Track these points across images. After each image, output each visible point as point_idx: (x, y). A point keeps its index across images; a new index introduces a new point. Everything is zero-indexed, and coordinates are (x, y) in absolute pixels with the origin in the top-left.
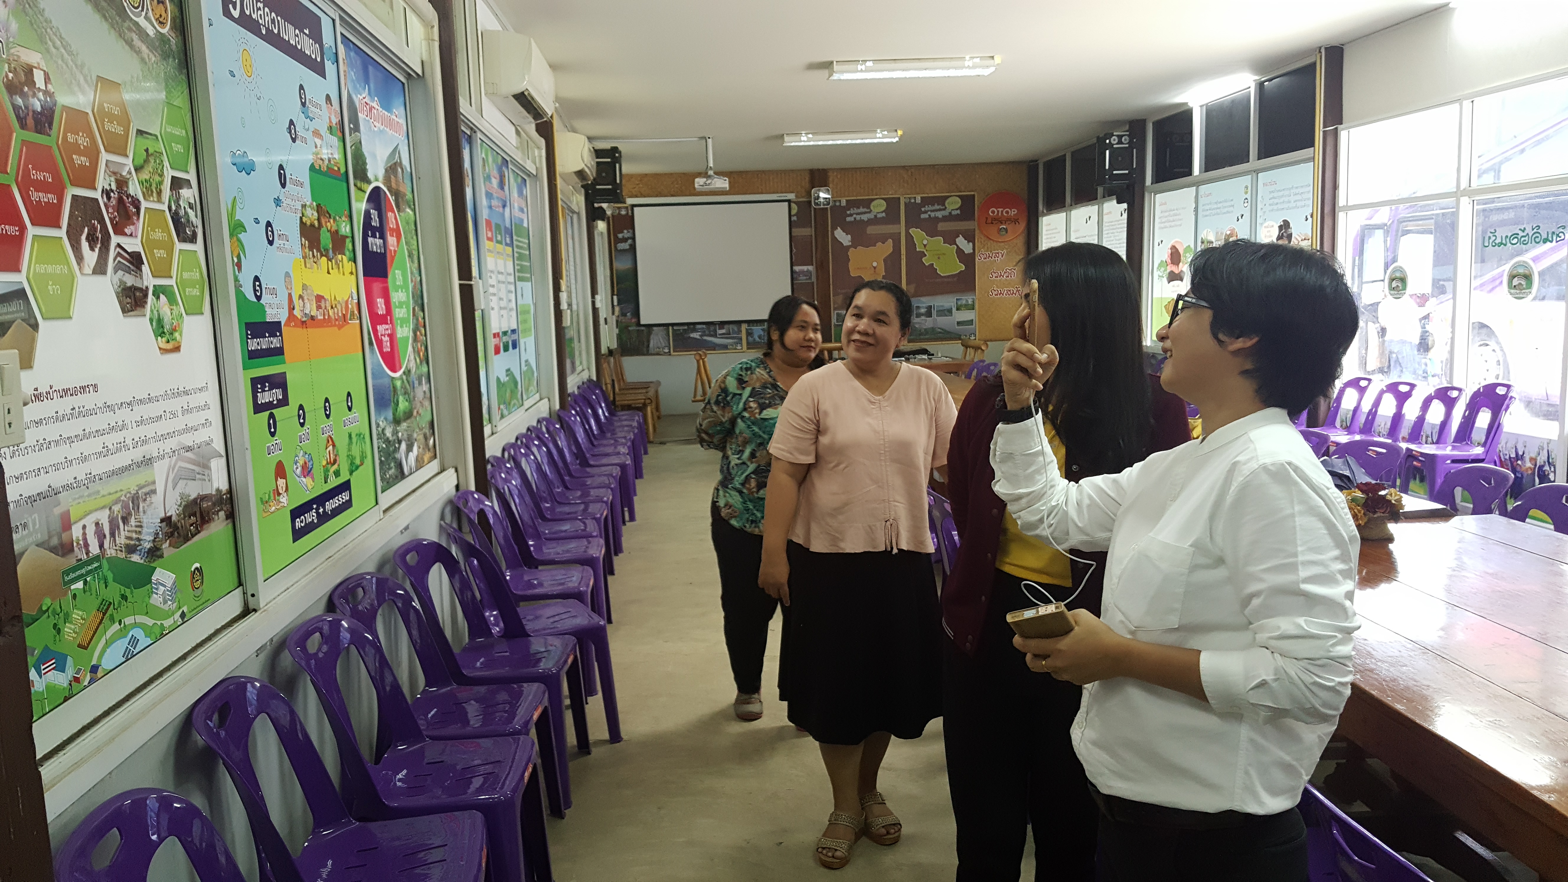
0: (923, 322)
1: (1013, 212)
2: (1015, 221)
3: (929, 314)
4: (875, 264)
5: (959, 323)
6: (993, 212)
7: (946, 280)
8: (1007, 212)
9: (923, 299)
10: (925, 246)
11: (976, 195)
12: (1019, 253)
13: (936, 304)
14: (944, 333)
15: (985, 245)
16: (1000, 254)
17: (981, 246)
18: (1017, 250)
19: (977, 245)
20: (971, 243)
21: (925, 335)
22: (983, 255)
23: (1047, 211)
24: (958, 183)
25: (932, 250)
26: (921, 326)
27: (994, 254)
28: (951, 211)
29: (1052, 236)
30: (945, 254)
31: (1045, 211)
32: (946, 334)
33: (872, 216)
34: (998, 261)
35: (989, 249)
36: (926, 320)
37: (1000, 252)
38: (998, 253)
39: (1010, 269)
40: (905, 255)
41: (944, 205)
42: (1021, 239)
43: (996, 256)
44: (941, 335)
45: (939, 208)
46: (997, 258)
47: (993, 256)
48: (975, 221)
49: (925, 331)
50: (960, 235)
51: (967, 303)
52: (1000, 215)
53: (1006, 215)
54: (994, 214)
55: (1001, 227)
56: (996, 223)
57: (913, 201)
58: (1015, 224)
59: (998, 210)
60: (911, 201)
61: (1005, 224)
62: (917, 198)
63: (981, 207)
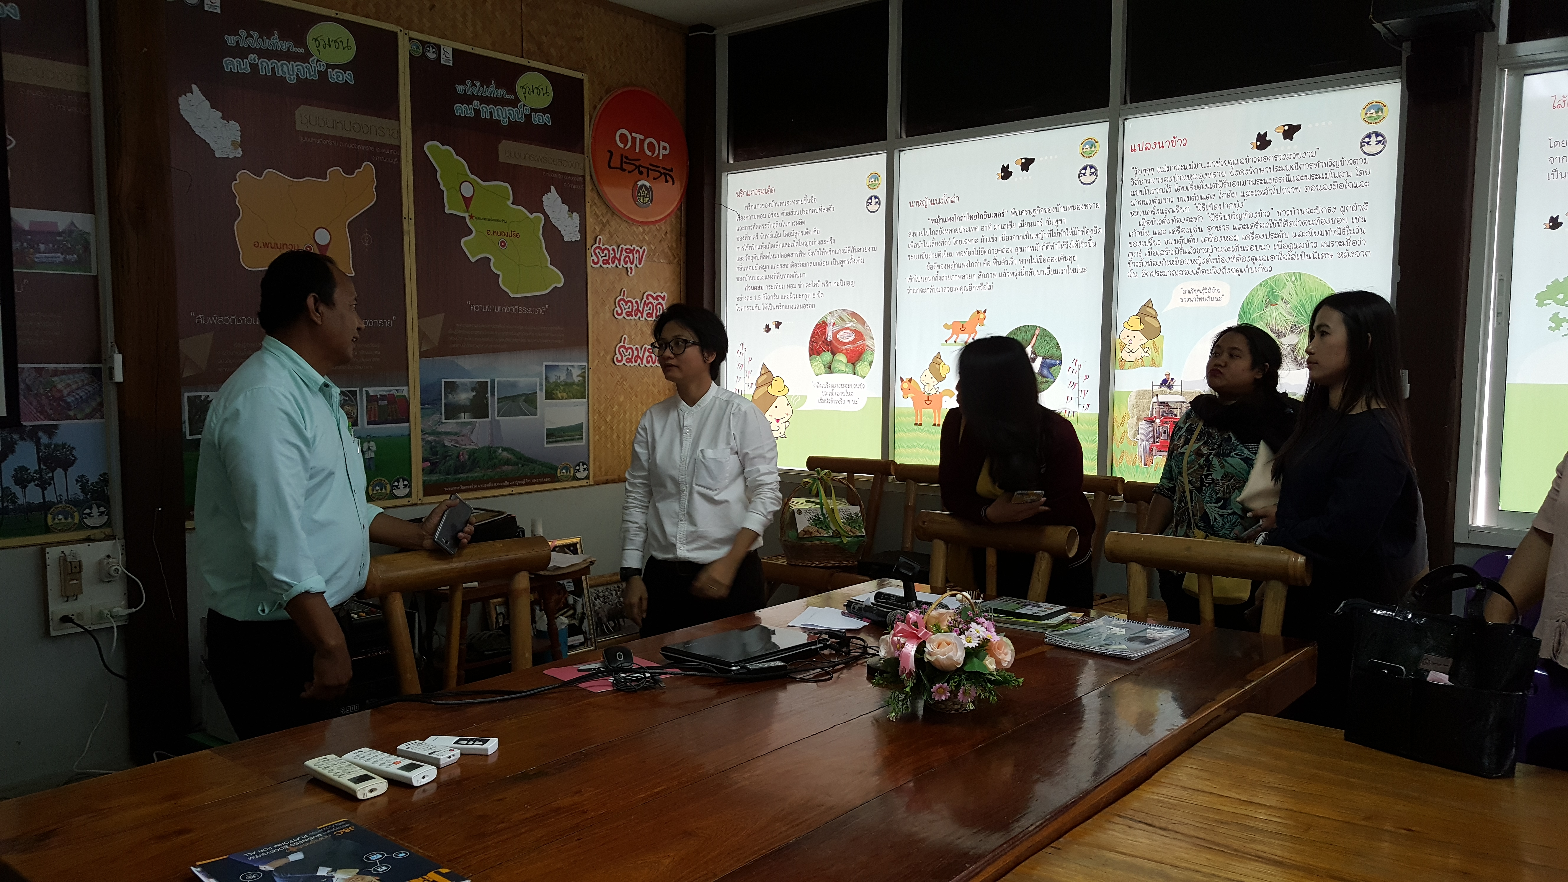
0: (466, 430)
1: (663, 149)
2: (666, 175)
3: (479, 408)
5: (553, 435)
6: (623, 138)
7: (522, 310)
8: (651, 147)
9: (467, 362)
10: (467, 201)
11: (582, 81)
12: (671, 258)
13: (498, 379)
14: (517, 464)
15: (604, 225)
16: (635, 256)
17: (597, 227)
18: (667, 250)
19: (590, 221)
20: (576, 216)
21: (470, 470)
22: (601, 252)
23: (734, 161)
24: (544, 37)
25: (485, 219)
26: (461, 442)
27: (624, 252)
28: (530, 114)
29: (759, 221)
30: (518, 236)
31: (731, 161)
32: (523, 466)
33: (310, 74)
34: (631, 274)
35: (612, 236)
36: (473, 425)
37: (636, 248)
38: (632, 251)
39: (655, 296)
40: (413, 222)
41: (512, 90)
42: (674, 222)
43: (627, 259)
44: (510, 468)
45: (499, 96)
46: (629, 265)
47: (623, 257)
48: (583, 153)
49: (469, 458)
50: (552, 187)
51: (569, 381)
52: (637, 151)
53: (650, 154)
54: (625, 147)
55: (640, 183)
56: (629, 172)
57: (431, 55)
58: (667, 181)
59: (632, 137)
60: (428, 54)
61: (648, 176)
62: (442, 47)
63: (597, 119)
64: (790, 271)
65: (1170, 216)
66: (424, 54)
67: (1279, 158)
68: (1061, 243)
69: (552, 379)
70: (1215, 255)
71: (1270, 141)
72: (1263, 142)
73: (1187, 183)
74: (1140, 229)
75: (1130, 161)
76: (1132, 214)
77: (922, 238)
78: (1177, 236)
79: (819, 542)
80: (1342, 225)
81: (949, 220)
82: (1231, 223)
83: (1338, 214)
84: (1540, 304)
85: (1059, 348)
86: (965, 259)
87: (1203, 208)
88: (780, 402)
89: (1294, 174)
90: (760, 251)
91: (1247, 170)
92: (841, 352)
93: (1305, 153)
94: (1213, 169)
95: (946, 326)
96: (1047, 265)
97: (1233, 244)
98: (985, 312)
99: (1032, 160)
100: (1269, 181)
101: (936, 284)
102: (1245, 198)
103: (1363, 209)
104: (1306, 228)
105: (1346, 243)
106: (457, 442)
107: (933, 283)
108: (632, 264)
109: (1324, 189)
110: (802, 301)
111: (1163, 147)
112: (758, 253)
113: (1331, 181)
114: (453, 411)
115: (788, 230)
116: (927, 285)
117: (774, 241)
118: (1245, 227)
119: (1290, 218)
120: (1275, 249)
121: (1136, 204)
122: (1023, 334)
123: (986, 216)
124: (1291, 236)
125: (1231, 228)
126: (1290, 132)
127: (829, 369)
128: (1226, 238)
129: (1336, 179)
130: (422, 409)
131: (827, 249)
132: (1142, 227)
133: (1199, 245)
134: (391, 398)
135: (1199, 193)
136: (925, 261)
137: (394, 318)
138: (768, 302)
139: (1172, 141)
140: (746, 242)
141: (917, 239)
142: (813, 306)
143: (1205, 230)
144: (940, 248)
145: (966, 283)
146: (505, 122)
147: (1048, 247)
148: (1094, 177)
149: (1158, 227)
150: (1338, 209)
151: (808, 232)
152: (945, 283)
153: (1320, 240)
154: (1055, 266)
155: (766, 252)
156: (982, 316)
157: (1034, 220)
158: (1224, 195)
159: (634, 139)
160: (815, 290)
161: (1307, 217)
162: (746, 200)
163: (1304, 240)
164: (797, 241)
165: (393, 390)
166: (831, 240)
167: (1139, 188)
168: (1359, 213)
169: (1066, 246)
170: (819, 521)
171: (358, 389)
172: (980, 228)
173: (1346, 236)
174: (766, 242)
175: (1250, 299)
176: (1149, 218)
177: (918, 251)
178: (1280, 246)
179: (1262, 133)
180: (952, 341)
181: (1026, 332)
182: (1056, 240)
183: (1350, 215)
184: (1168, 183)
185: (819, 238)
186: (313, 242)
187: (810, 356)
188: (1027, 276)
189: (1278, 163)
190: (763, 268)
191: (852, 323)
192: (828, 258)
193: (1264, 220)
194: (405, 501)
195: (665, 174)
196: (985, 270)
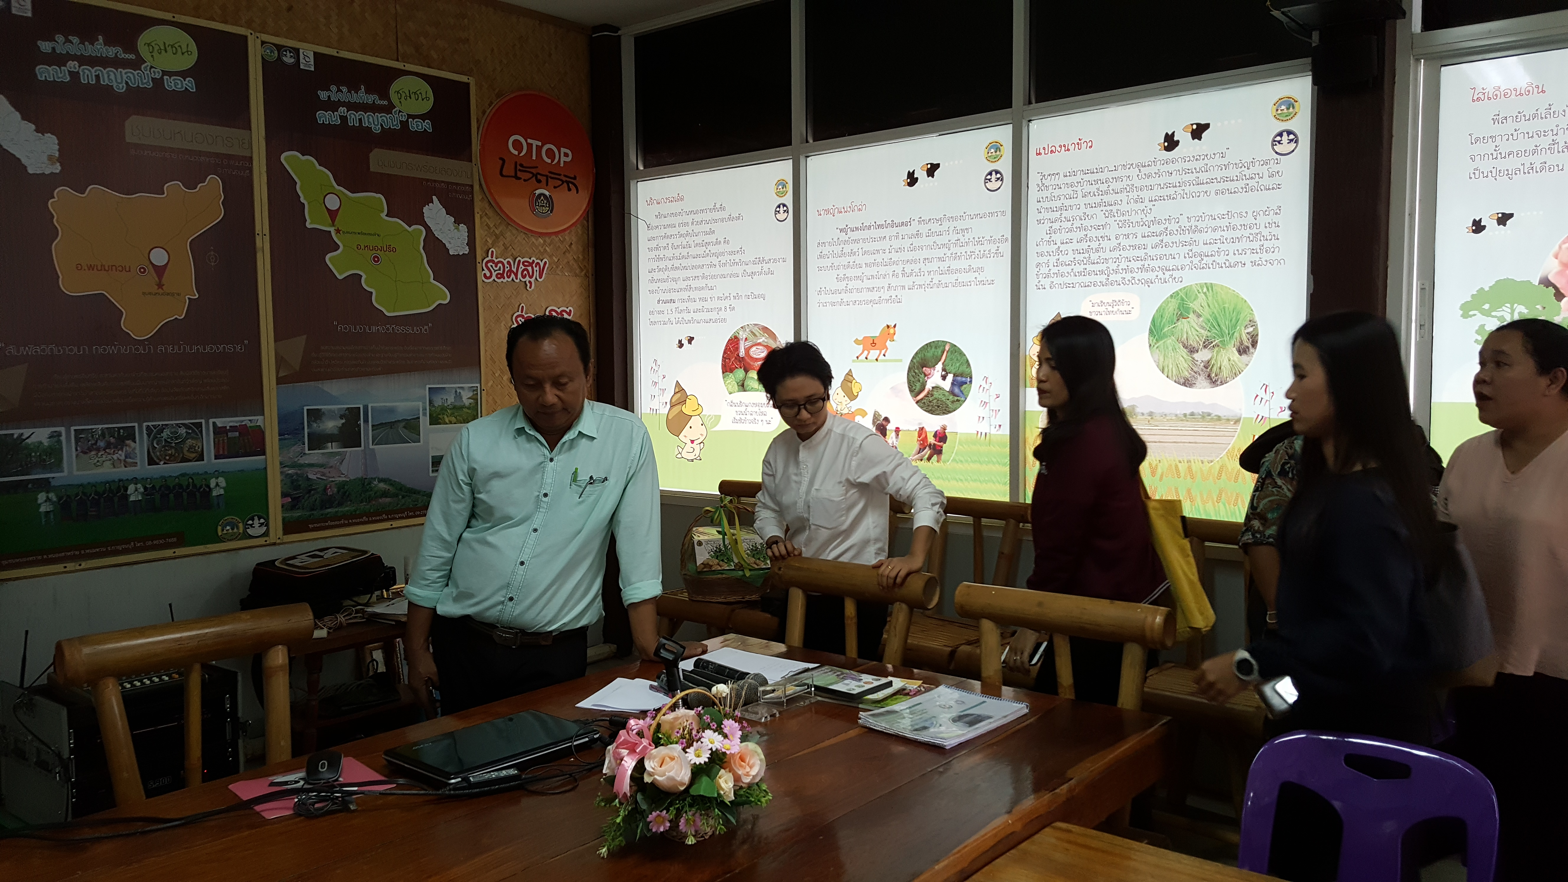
0: (334, 461)
1: (564, 156)
4: (159, 257)
6: (517, 145)
7: (399, 329)
9: (334, 388)
10: (333, 214)
11: (468, 84)
12: (578, 271)
13: (372, 405)
14: (397, 496)
15: (497, 237)
16: (535, 269)
17: (488, 239)
18: (572, 262)
19: (479, 232)
20: (463, 227)
21: (340, 504)
22: (494, 265)
23: (645, 168)
24: (422, 39)
25: (355, 233)
26: (328, 475)
27: (521, 265)
28: (407, 120)
29: (669, 231)
30: (394, 250)
31: (641, 168)
32: (403, 497)
33: (142, 81)
34: (530, 288)
35: (506, 248)
36: (343, 456)
37: (536, 261)
38: (531, 264)
39: (559, 311)
40: (267, 238)
41: (385, 95)
42: (580, 233)
43: (525, 272)
44: (388, 500)
45: (370, 101)
46: (527, 279)
47: (520, 270)
48: (471, 161)
49: (338, 492)
50: (434, 197)
51: (458, 404)
52: (534, 158)
53: (549, 161)
54: (519, 153)
55: (538, 192)
56: (525, 180)
57: (289, 59)
58: (569, 190)
59: (527, 143)
60: (284, 58)
61: (547, 185)
62: (301, 51)
63: (486, 125)
64: (701, 283)
65: (1077, 223)
66: (279, 58)
67: (1188, 159)
68: (969, 253)
69: (438, 402)
70: (1123, 265)
71: (1178, 142)
72: (1171, 143)
73: (1093, 188)
74: (1047, 238)
75: (1036, 165)
76: (1039, 221)
77: (831, 249)
78: (1085, 245)
79: (719, 576)
80: (1255, 231)
81: (857, 229)
82: (1140, 230)
83: (1250, 220)
84: (1465, 316)
85: (969, 365)
86: (873, 271)
87: (1111, 214)
88: (695, 422)
89: (1203, 177)
90: (671, 262)
91: (1155, 173)
92: (754, 369)
93: (1214, 154)
94: (1120, 173)
95: (857, 342)
96: (955, 276)
97: (1141, 253)
98: (895, 326)
99: (938, 166)
100: (1178, 185)
101: (846, 297)
102: (1154, 203)
103: (1276, 213)
104: (1217, 235)
105: (1259, 251)
106: (323, 475)
107: (843, 295)
108: (531, 277)
109: (1235, 192)
110: (713, 315)
111: (1068, 150)
112: (669, 264)
113: (1242, 184)
114: (317, 441)
115: (698, 240)
116: (837, 298)
117: (684, 252)
118: (1154, 234)
119: (1200, 225)
120: (1185, 257)
121: (1042, 211)
122: (933, 349)
123: (893, 225)
124: (1201, 243)
125: (1139, 236)
126: (1198, 131)
127: (742, 387)
128: (1134, 247)
129: (1248, 182)
130: (280, 440)
131: (737, 261)
132: (1049, 235)
133: (1108, 254)
134: (243, 430)
135: (1106, 198)
136: (834, 273)
137: (246, 342)
138: (680, 316)
139: (1078, 144)
140: (657, 253)
141: (826, 250)
142: (724, 320)
143: (1113, 238)
144: (848, 259)
145: (875, 296)
146: (377, 129)
147: (956, 257)
148: (999, 183)
149: (1065, 236)
150: (1250, 213)
151: (718, 243)
152: (855, 296)
153: (1232, 247)
154: (963, 277)
155: (677, 263)
156: (892, 331)
157: (941, 228)
158: (1132, 200)
159: (530, 146)
160: (727, 303)
161: (1218, 223)
162: (655, 209)
163: (1215, 247)
164: (707, 251)
165: (245, 420)
166: (741, 251)
167: (1045, 194)
168: (1272, 218)
169: (973, 256)
170: (720, 553)
171: (203, 421)
172: (887, 238)
173: (1259, 243)
174: (677, 253)
175: (1161, 312)
176: (1056, 226)
177: (827, 262)
178: (1191, 255)
179: (1170, 133)
180: (863, 357)
181: (936, 348)
182: (963, 250)
183: (1262, 220)
184: (1075, 188)
185: (728, 248)
186: (148, 262)
187: (723, 373)
188: (935, 289)
189: (1187, 165)
190: (675, 280)
191: (764, 339)
192: (739, 269)
193: (1173, 227)
194: (261, 541)
195: (568, 183)
196: (894, 282)
